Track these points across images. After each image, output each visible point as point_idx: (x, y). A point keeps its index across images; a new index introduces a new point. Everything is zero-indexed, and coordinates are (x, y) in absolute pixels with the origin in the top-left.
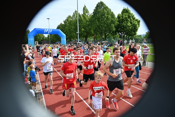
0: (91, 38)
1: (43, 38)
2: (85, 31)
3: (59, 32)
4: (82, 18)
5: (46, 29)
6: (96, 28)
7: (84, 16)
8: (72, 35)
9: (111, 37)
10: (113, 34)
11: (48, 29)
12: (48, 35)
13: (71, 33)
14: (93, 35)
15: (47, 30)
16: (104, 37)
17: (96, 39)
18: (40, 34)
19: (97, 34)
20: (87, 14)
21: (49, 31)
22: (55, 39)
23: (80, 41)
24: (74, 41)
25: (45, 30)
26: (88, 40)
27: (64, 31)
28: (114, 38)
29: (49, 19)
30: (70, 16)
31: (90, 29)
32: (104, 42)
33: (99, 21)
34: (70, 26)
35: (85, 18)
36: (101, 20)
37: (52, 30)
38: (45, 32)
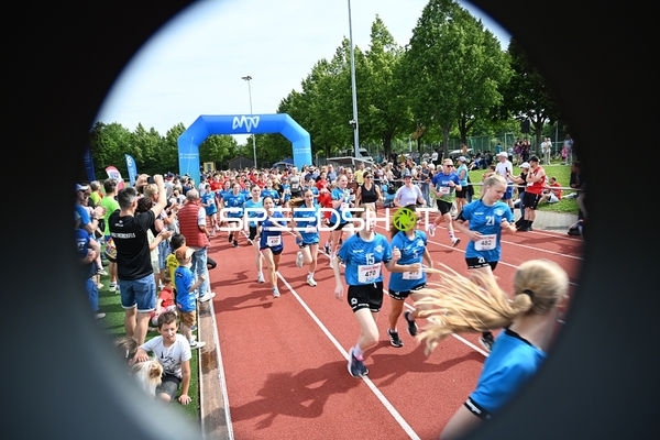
0: (408, 141)
1: (231, 150)
2: (380, 114)
3: (284, 124)
4: (369, 64)
5: (240, 117)
6: (424, 100)
7: (374, 59)
8: (333, 133)
9: (486, 131)
10: (496, 119)
11: (246, 116)
12: (249, 136)
13: (328, 127)
14: (414, 128)
15: (244, 119)
16: (456, 131)
17: (428, 142)
18: (219, 134)
19: (428, 124)
20: (386, 50)
21: (249, 121)
22: (274, 151)
23: (364, 154)
24: (344, 155)
25: (236, 119)
26: (394, 146)
27: (303, 120)
28: (499, 135)
29: (248, 78)
30: (324, 63)
31: (401, 105)
32: (458, 151)
33: (433, 71)
34: (325, 97)
35: (378, 66)
36: (445, 68)
37: (258, 118)
38: (234, 127)
